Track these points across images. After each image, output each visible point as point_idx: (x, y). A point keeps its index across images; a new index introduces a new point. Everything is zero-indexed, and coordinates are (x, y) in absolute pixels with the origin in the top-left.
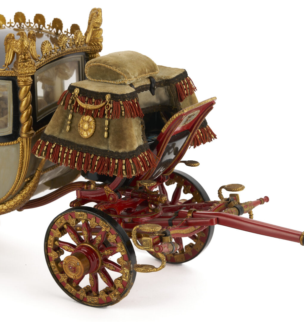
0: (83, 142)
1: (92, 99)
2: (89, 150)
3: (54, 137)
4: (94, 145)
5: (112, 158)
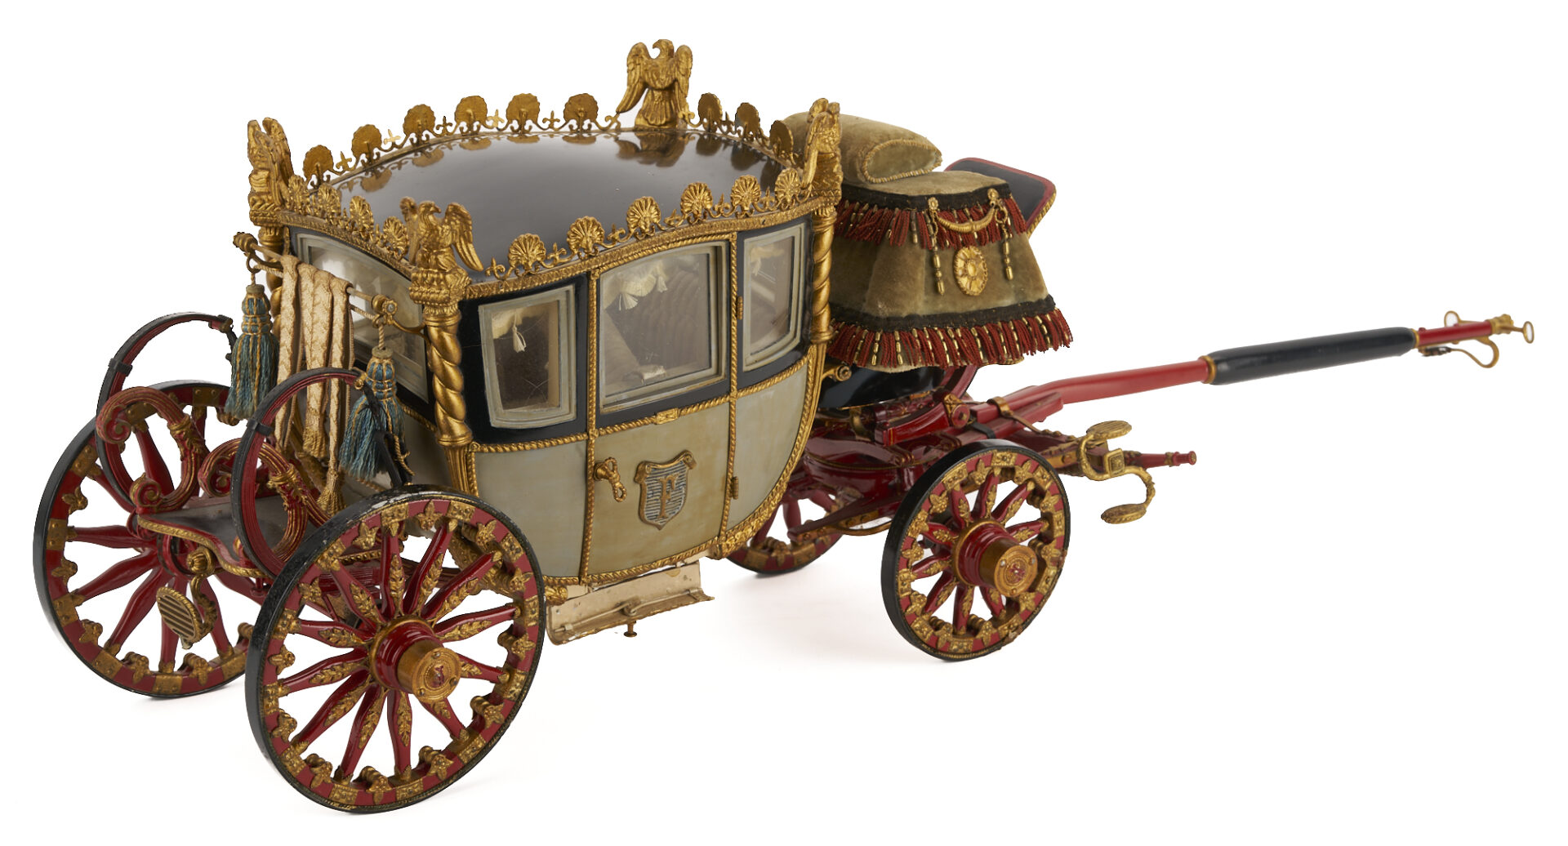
1: (963, 210)
4: (993, 303)
5: (1025, 317)
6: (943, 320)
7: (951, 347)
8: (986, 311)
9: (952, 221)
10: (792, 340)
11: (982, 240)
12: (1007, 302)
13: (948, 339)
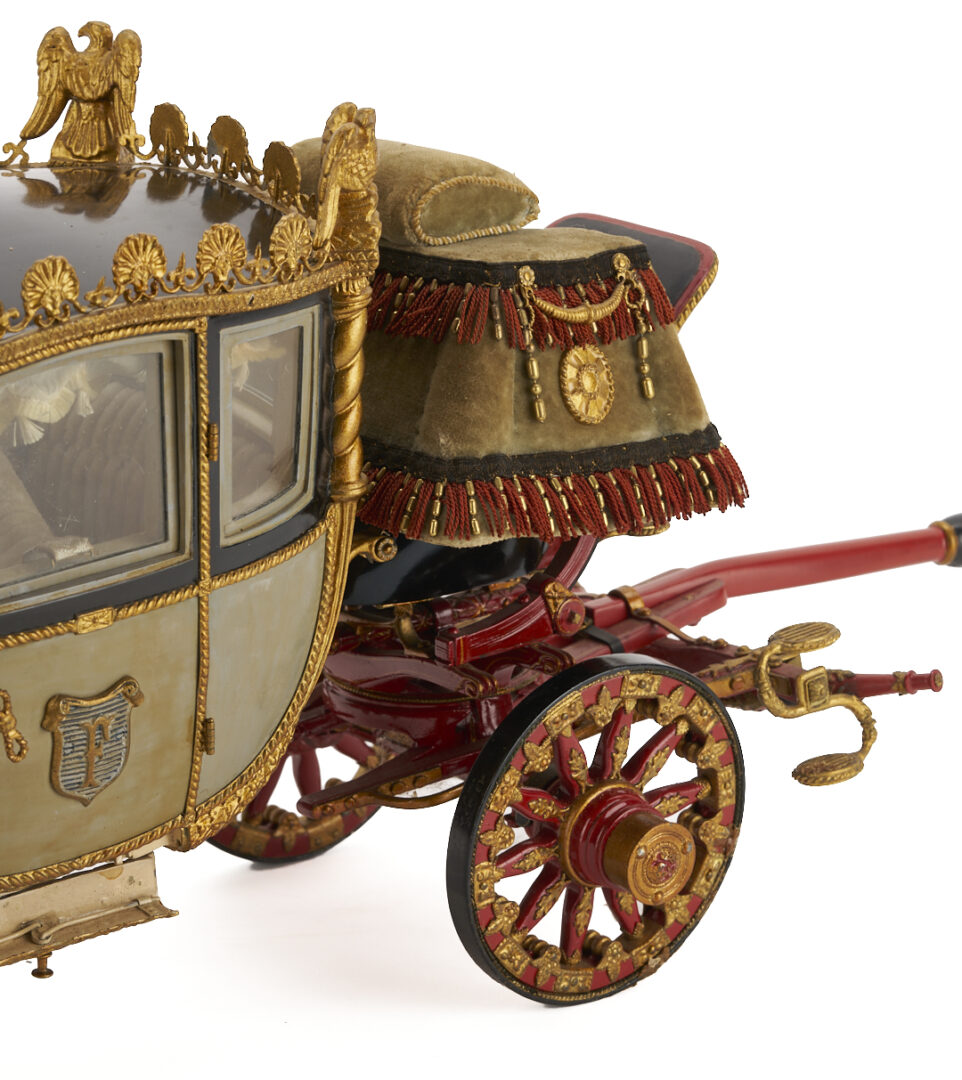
0: (589, 441)
1: (575, 287)
2: (617, 458)
3: (504, 457)
4: (623, 436)
5: (673, 458)
6: (544, 463)
7: (556, 506)
8: (612, 449)
9: (558, 303)
10: (301, 495)
11: (604, 335)
12: (646, 434)
13: (551, 493)
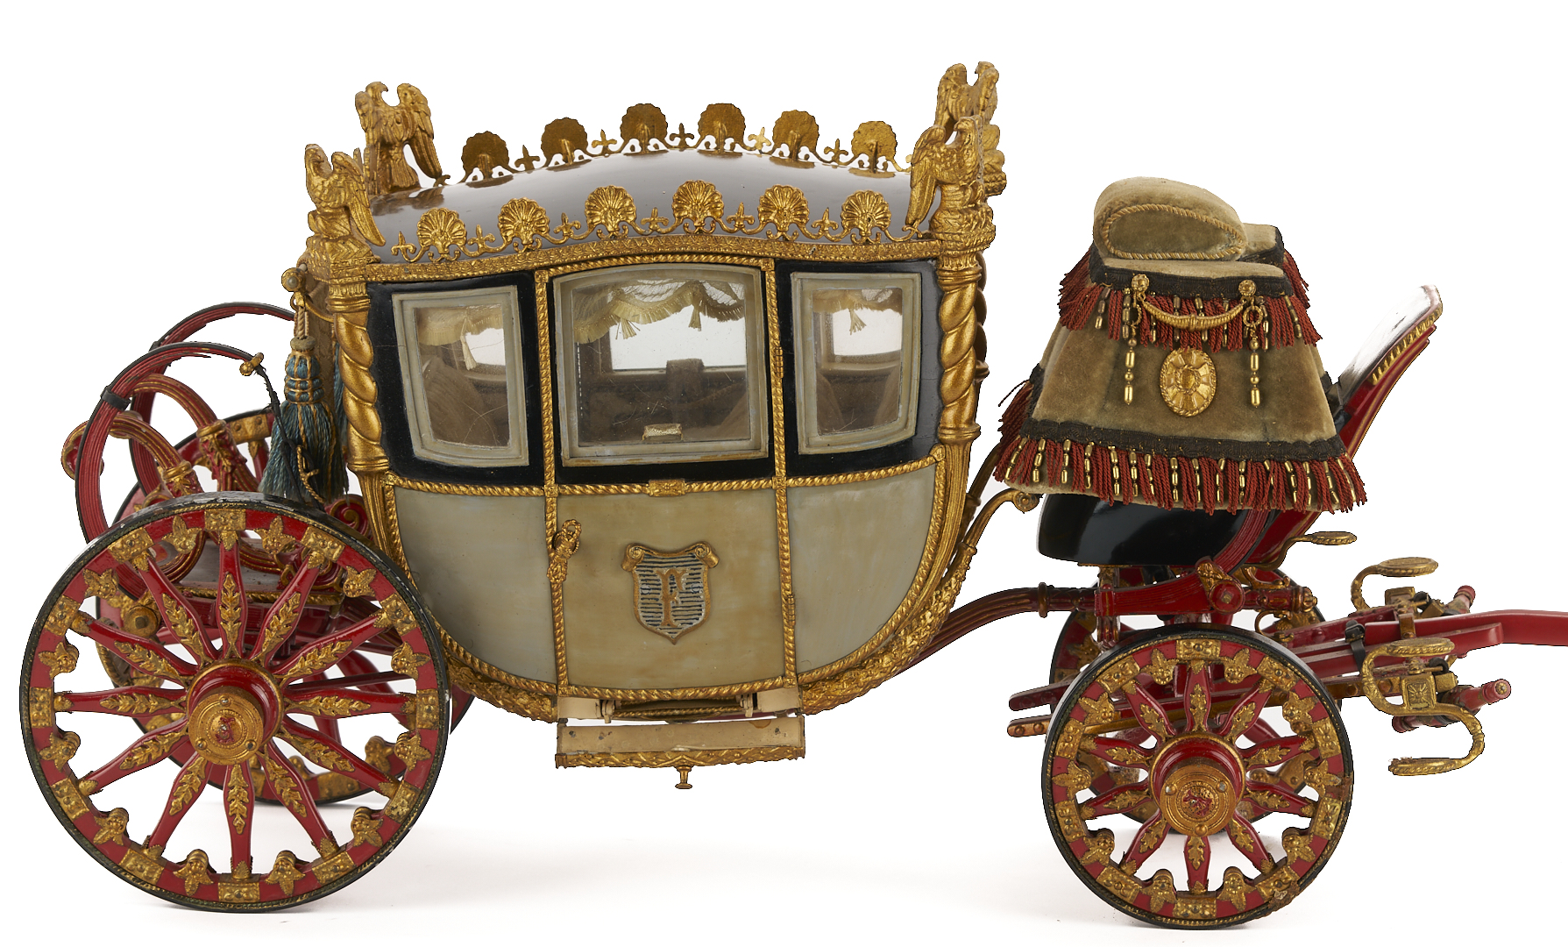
0: (1181, 429)
1: (1193, 299)
2: (1207, 449)
3: (1084, 426)
4: (1220, 432)
8: (1204, 441)
9: (1168, 310)
11: (1211, 343)
